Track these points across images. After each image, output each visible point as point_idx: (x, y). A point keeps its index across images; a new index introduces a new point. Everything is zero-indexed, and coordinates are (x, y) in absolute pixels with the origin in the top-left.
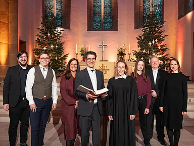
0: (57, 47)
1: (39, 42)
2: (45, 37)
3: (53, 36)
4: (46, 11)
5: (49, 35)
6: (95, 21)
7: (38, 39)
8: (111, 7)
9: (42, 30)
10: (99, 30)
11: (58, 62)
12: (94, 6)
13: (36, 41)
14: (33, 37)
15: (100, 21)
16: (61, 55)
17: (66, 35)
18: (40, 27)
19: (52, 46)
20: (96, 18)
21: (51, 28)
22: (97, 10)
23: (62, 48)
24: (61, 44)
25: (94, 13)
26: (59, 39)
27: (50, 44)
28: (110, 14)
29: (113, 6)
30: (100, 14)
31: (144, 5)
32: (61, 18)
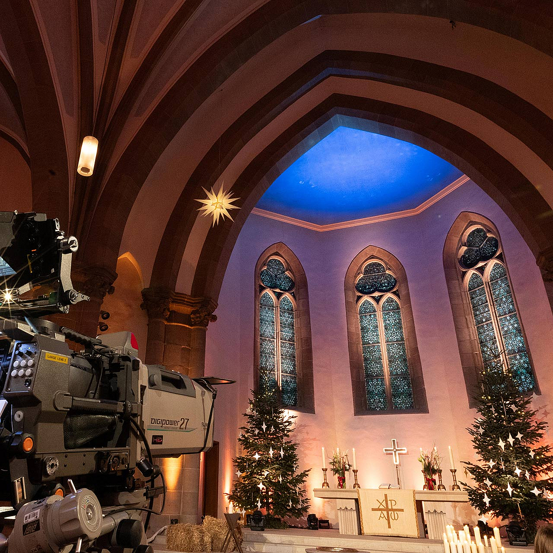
0: (282, 453)
1: (245, 442)
2: (257, 432)
3: (273, 429)
4: (261, 377)
5: (264, 427)
6: (370, 393)
7: (244, 436)
8: (405, 360)
9: (251, 417)
10: (383, 411)
11: (288, 489)
12: (366, 359)
13: (240, 440)
14: (233, 433)
15: (384, 391)
16: (293, 472)
17: (305, 426)
18: (248, 411)
19: (271, 452)
20: (374, 386)
21: (269, 413)
22: (374, 368)
23: (295, 456)
24: (292, 448)
25: (368, 376)
26: (288, 436)
27: (267, 448)
28: (404, 376)
29: (409, 356)
30: (380, 376)
31: (483, 352)
32: (294, 391)
